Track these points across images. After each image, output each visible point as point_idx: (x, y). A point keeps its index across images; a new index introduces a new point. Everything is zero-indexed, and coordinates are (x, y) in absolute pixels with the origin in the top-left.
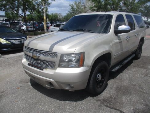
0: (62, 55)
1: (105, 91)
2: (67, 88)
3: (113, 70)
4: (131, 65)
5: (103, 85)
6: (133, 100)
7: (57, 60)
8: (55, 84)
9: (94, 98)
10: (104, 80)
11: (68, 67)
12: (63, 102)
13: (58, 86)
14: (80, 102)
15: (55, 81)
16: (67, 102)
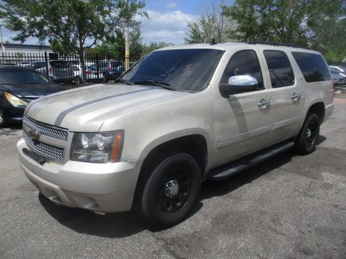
0: (77, 135)
1: (187, 221)
2: (88, 206)
3: (219, 175)
4: (283, 167)
6: (242, 245)
7: (67, 144)
8: (62, 194)
9: (156, 233)
10: (188, 196)
11: (88, 160)
12: (84, 236)
13: (68, 200)
14: (120, 239)
15: (63, 190)
16: (92, 237)
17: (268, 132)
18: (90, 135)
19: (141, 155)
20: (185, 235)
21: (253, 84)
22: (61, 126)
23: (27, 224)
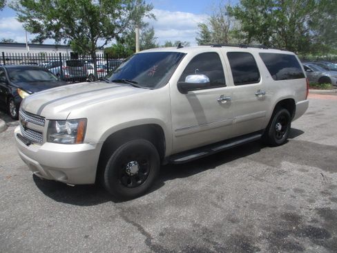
0: (52, 122)
1: (146, 196)
2: (60, 179)
3: (179, 160)
5: (142, 183)
7: (45, 129)
8: (41, 169)
10: (147, 175)
11: (60, 142)
12: (60, 204)
13: (46, 174)
15: (41, 165)
16: (66, 205)
17: (230, 124)
18: (62, 122)
19: (101, 139)
20: (140, 206)
21: (205, 82)
22: (41, 115)
23: (19, 194)
